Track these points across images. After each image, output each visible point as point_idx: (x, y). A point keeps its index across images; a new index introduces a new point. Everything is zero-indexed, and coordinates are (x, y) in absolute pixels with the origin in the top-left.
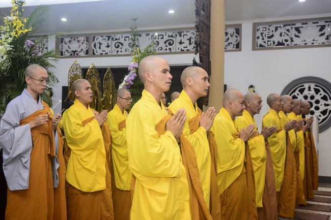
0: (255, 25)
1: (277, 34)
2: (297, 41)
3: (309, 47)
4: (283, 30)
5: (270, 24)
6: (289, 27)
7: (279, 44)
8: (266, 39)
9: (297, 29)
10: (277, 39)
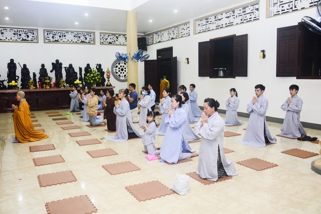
0: (101, 33)
1: (109, 38)
2: (117, 42)
3: (122, 45)
4: (111, 37)
5: (106, 33)
6: (113, 36)
7: (110, 43)
8: (105, 40)
9: (117, 37)
10: (109, 40)
